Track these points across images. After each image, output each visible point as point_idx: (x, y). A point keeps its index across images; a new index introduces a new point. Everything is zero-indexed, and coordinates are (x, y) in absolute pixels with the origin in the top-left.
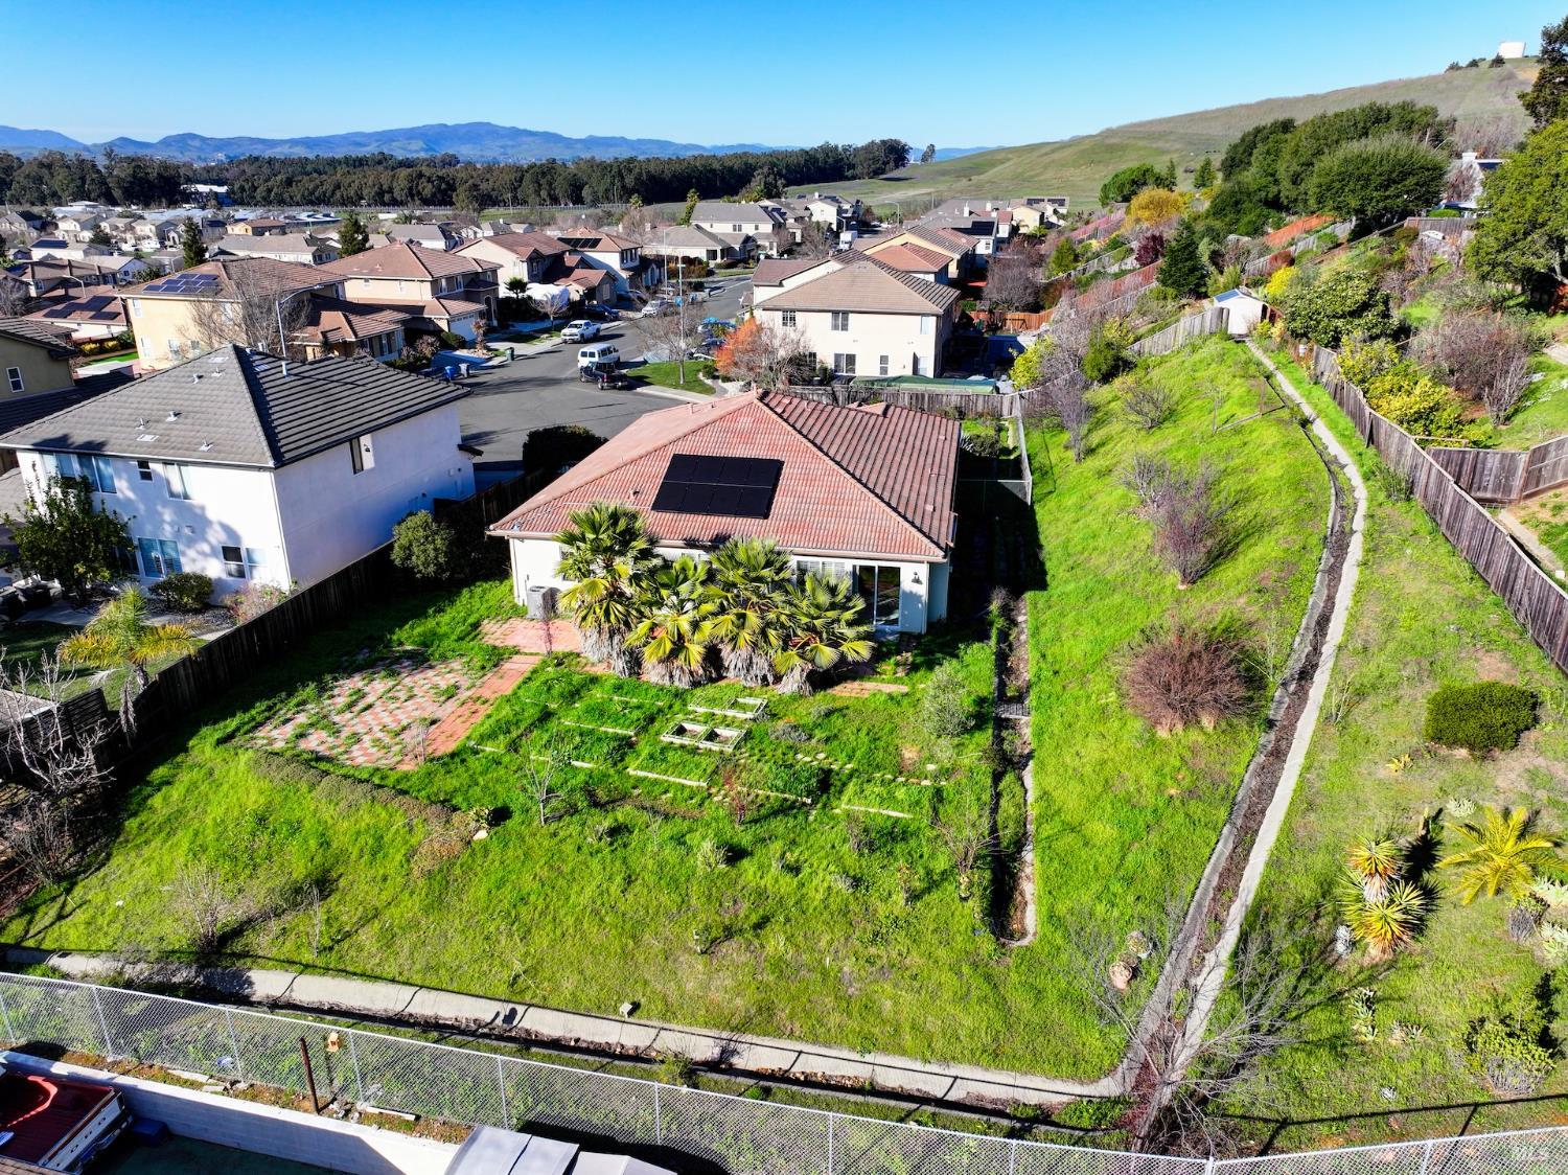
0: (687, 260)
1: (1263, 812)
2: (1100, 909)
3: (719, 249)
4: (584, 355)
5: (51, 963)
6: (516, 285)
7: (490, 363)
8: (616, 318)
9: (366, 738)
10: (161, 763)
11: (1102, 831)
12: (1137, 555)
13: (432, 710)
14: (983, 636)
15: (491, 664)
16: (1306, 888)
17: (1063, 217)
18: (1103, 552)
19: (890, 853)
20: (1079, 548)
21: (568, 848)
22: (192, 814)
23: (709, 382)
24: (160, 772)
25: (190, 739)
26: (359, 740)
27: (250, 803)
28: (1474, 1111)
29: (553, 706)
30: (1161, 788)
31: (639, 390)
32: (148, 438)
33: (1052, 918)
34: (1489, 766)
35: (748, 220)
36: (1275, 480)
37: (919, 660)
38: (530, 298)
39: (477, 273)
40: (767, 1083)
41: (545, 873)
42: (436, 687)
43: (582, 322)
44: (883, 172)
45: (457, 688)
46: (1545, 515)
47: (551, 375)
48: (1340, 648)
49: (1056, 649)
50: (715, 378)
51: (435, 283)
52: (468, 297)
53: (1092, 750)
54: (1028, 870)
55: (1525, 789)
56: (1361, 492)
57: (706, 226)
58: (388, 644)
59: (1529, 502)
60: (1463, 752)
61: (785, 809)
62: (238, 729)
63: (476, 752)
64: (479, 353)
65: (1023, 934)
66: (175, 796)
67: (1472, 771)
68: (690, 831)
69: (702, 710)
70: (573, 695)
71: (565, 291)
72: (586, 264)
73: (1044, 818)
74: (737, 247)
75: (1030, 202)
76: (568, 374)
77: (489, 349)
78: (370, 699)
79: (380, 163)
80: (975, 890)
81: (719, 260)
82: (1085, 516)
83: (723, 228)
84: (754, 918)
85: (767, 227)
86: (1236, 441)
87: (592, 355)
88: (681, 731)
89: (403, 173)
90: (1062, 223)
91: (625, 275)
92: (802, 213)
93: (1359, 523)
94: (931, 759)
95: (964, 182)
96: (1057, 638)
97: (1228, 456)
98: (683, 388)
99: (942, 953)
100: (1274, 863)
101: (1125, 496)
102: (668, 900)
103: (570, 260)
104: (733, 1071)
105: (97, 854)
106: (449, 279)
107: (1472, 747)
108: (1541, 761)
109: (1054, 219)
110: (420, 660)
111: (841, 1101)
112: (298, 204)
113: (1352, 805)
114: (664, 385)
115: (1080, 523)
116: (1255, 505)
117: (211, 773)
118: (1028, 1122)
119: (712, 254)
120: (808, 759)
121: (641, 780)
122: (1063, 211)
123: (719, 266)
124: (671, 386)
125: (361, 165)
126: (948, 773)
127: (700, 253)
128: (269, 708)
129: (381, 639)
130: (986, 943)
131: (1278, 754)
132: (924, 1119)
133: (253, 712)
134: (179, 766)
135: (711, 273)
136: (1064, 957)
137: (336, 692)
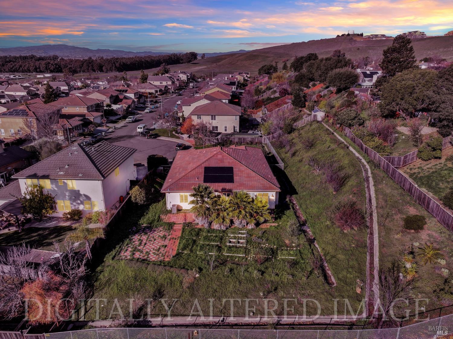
0: (150, 94)
1: (373, 248)
2: (348, 275)
3: (158, 90)
4: (139, 128)
5: (89, 324)
6: (109, 106)
7: (109, 131)
8: (138, 114)
9: (151, 253)
10: (99, 266)
11: (341, 257)
12: (318, 185)
13: (163, 243)
14: (289, 209)
15: (170, 228)
16: (390, 265)
17: (249, 78)
18: (309, 184)
19: (296, 268)
20: (302, 182)
21: (221, 276)
22: (113, 279)
23: (177, 135)
24: (99, 268)
25: (104, 258)
26: (149, 254)
27: (130, 275)
28: (441, 310)
29: (194, 238)
30: (350, 245)
31: (158, 138)
32: (62, 173)
33: (339, 279)
34: (419, 234)
35: (164, 81)
36: (347, 164)
37: (277, 216)
38: (112, 109)
39: (99, 104)
40: (292, 326)
41: (218, 283)
42: (159, 236)
43: (132, 117)
44: (191, 61)
45: (166, 235)
46: (408, 171)
47: (129, 134)
48: (377, 207)
49: (308, 210)
50: (178, 133)
51: (88, 108)
52: (97, 111)
53: (329, 237)
54: (327, 268)
55: (428, 238)
56: (368, 167)
57: (152, 82)
58: (140, 225)
59: (404, 167)
60: (413, 231)
61: (267, 260)
62: (116, 254)
63: (183, 253)
64: (104, 128)
65: (334, 284)
66: (106, 275)
67: (416, 235)
68: (248, 268)
69: (232, 235)
70: (198, 235)
71: (122, 107)
72: (126, 98)
73: (325, 255)
74: (163, 89)
75: (239, 74)
76: (134, 134)
77: (107, 126)
78: (144, 241)
79: (32, 58)
80: (320, 274)
81: (158, 93)
82: (300, 173)
83: (157, 83)
84: (273, 288)
85: (170, 83)
86: (333, 153)
87: (141, 128)
88: (230, 242)
89: (43, 62)
90: (249, 79)
91: (136, 100)
92: (178, 78)
93: (370, 174)
94: (293, 242)
95: (215, 64)
96: (307, 208)
97: (333, 157)
98: (170, 137)
99: (319, 290)
100: (381, 260)
101: (309, 168)
102: (250, 286)
103: (121, 97)
104: (281, 325)
105: (89, 293)
106: (91, 106)
107: (415, 230)
108: (429, 232)
109: (246, 78)
110: (150, 228)
111: (310, 328)
112: (7, 72)
113: (392, 245)
114: (165, 136)
115: (299, 175)
116: (344, 171)
117: (114, 267)
118: (351, 326)
119: (157, 92)
120: (264, 246)
121: (228, 256)
122: (249, 76)
123: (159, 95)
124: (167, 137)
125: (26, 59)
126: (298, 245)
127: (153, 91)
128: (120, 247)
129: (137, 223)
130: (327, 287)
131: (372, 234)
132: (330, 328)
133: (117, 249)
134: (104, 266)
135: (156, 97)
136: (345, 288)
137: (134, 240)
